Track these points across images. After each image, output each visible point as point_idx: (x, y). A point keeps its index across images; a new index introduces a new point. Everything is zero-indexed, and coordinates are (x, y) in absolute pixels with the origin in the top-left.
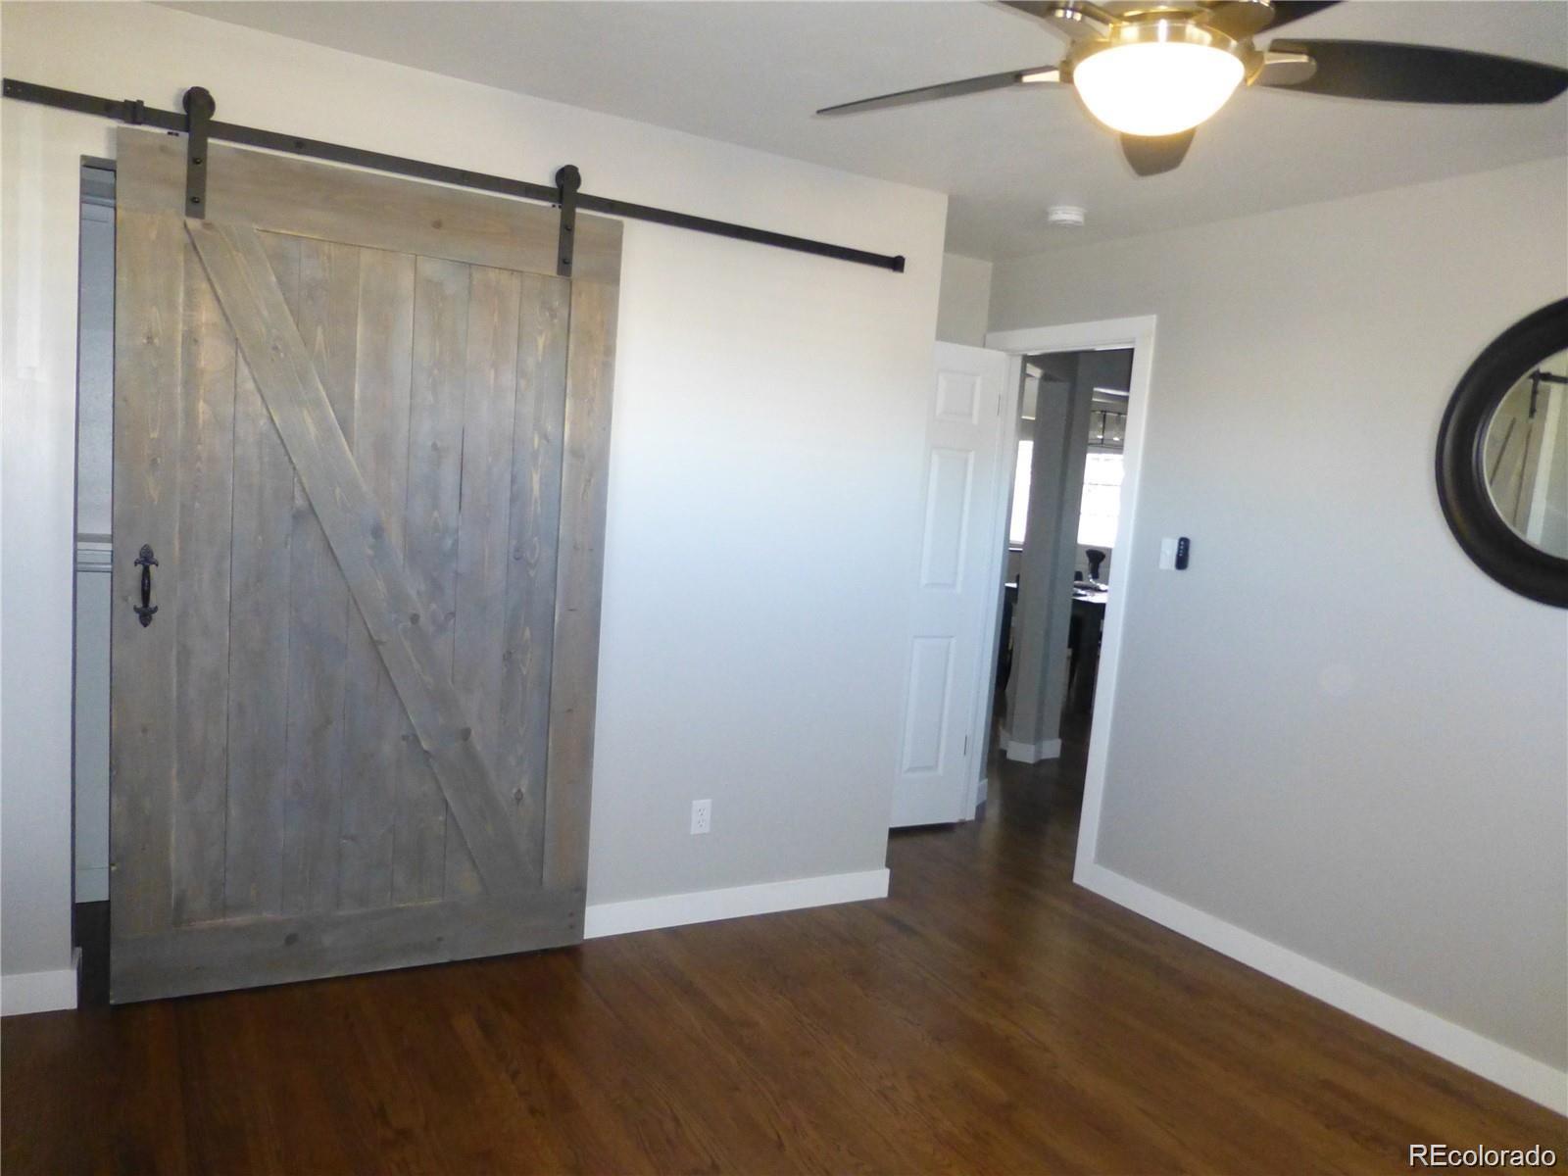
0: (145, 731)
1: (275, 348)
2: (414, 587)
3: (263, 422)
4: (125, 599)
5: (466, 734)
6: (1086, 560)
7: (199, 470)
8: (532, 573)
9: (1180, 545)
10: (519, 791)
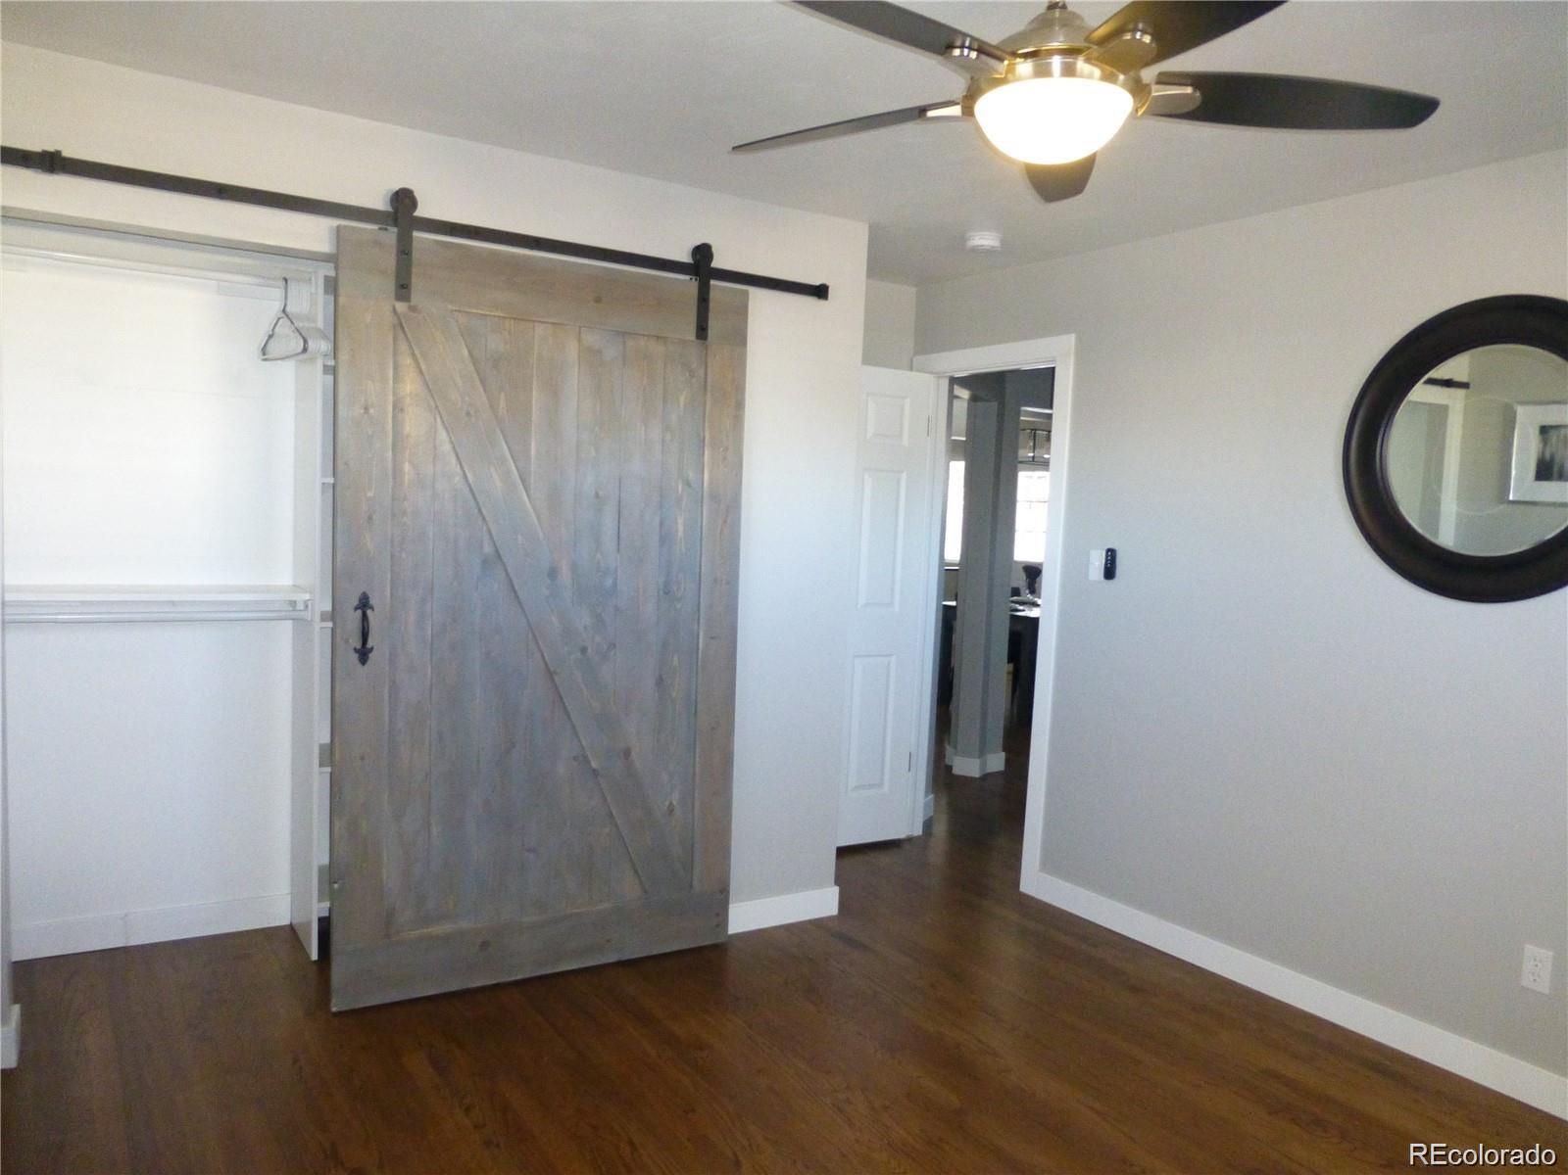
0: (362, 758)
1: (468, 414)
2: (583, 619)
3: (458, 479)
4: (346, 641)
5: (627, 753)
6: (1023, 576)
7: (405, 524)
8: (679, 606)
9: (1107, 556)
10: (671, 803)
